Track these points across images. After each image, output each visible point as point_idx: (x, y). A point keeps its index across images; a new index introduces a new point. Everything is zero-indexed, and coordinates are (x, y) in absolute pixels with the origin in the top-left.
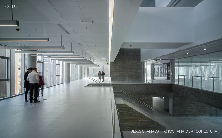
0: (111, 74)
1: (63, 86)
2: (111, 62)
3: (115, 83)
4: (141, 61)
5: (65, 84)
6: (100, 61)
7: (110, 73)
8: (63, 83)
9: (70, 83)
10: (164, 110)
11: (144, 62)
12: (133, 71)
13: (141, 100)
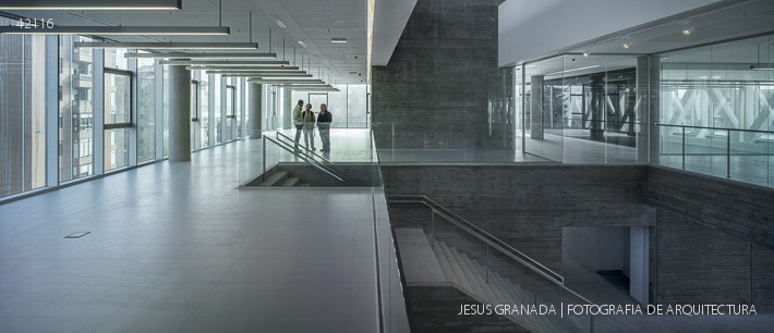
0: (373, 120)
1: (158, 172)
2: (373, 67)
3: (394, 159)
4: (500, 65)
5: (166, 164)
6: (326, 61)
7: (373, 113)
8: (158, 162)
9: (189, 159)
10: (601, 273)
11: (510, 69)
12: (468, 104)
13: (512, 241)
